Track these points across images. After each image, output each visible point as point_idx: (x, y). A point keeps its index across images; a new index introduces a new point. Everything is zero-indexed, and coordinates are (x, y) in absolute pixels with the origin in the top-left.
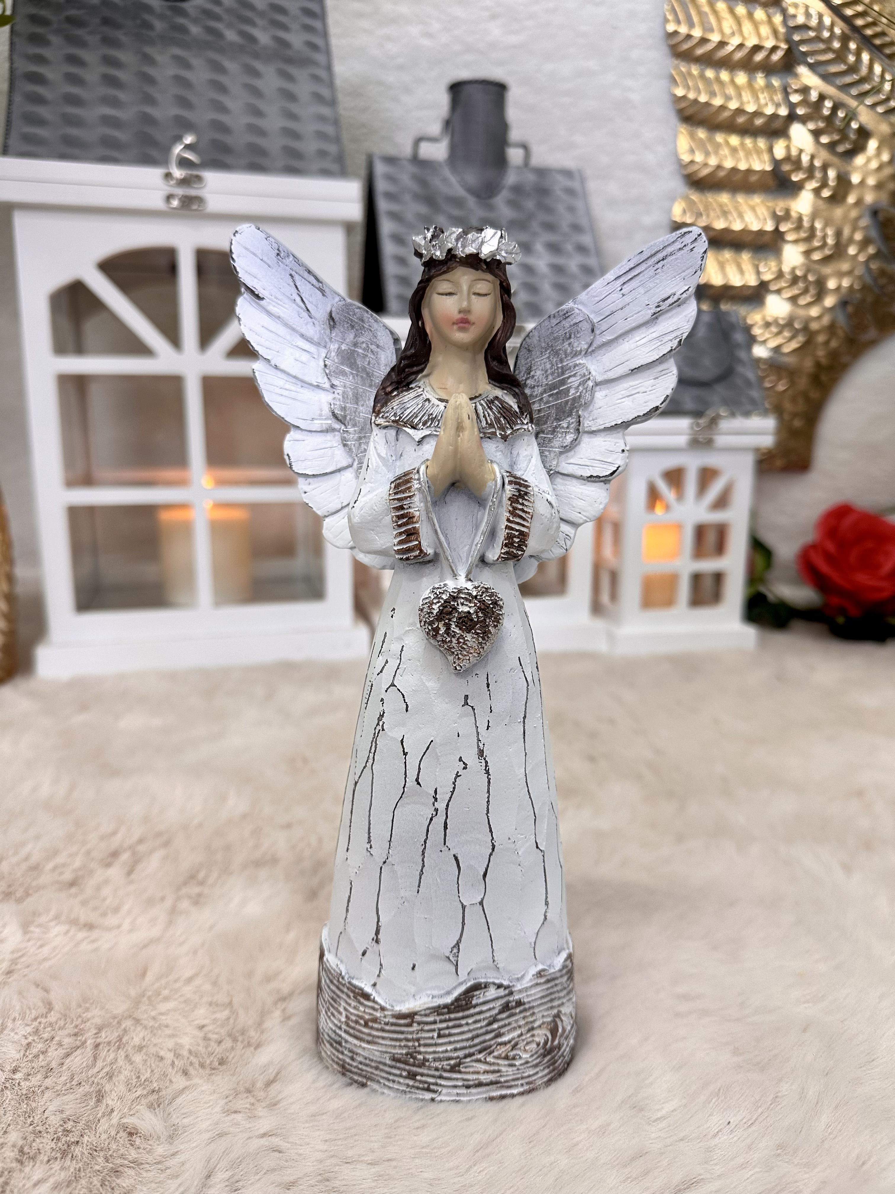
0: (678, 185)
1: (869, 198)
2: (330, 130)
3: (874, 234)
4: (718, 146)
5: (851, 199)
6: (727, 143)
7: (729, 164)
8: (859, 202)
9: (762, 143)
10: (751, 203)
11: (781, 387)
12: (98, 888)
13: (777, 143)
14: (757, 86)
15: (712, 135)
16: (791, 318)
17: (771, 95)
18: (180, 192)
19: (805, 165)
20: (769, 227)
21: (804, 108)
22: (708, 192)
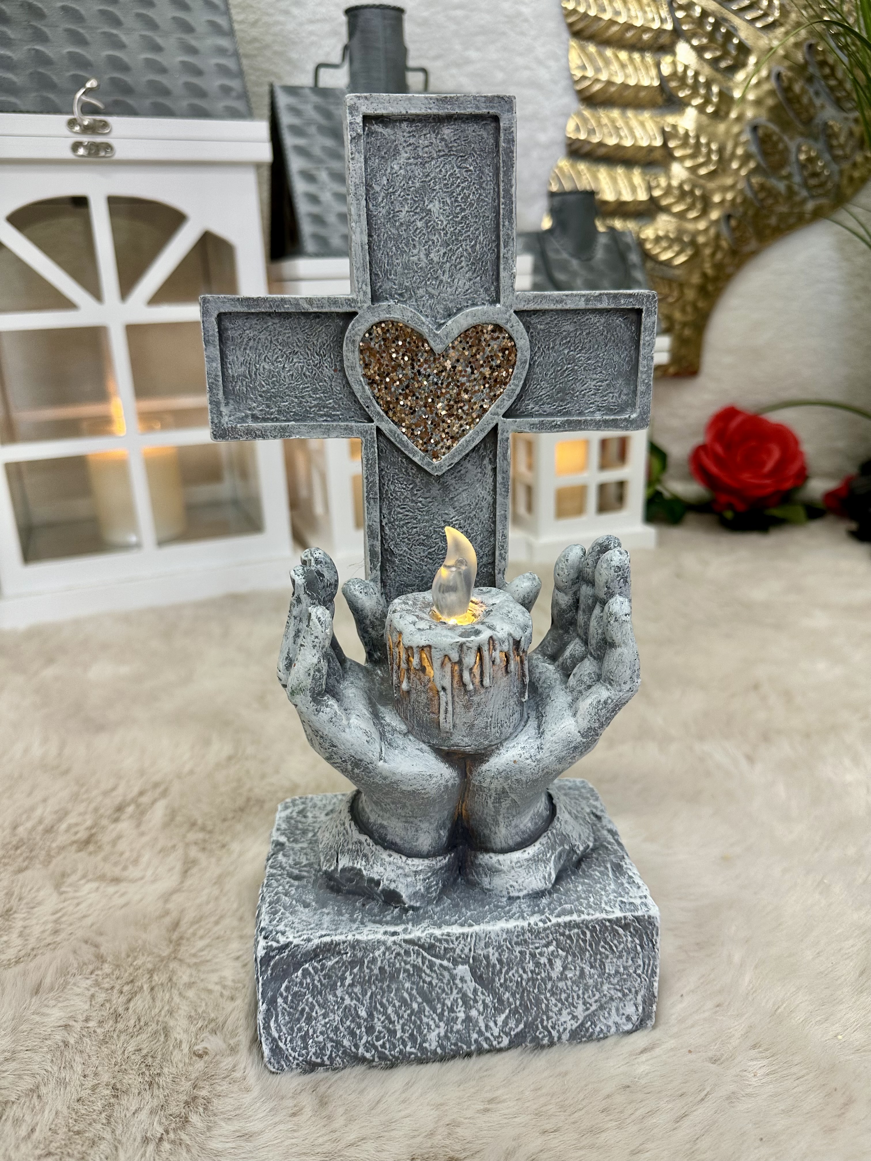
0: (571, 101)
1: (750, 113)
2: (230, 63)
3: (753, 149)
4: (607, 62)
5: (733, 115)
6: (617, 57)
7: (619, 80)
8: (740, 117)
9: (649, 58)
10: (641, 118)
11: (671, 300)
12: (114, 843)
13: (663, 58)
14: (644, 1)
15: (601, 49)
16: (680, 232)
17: (658, 9)
18: (86, 139)
19: (690, 81)
20: (658, 142)
21: (688, 23)
22: (600, 108)
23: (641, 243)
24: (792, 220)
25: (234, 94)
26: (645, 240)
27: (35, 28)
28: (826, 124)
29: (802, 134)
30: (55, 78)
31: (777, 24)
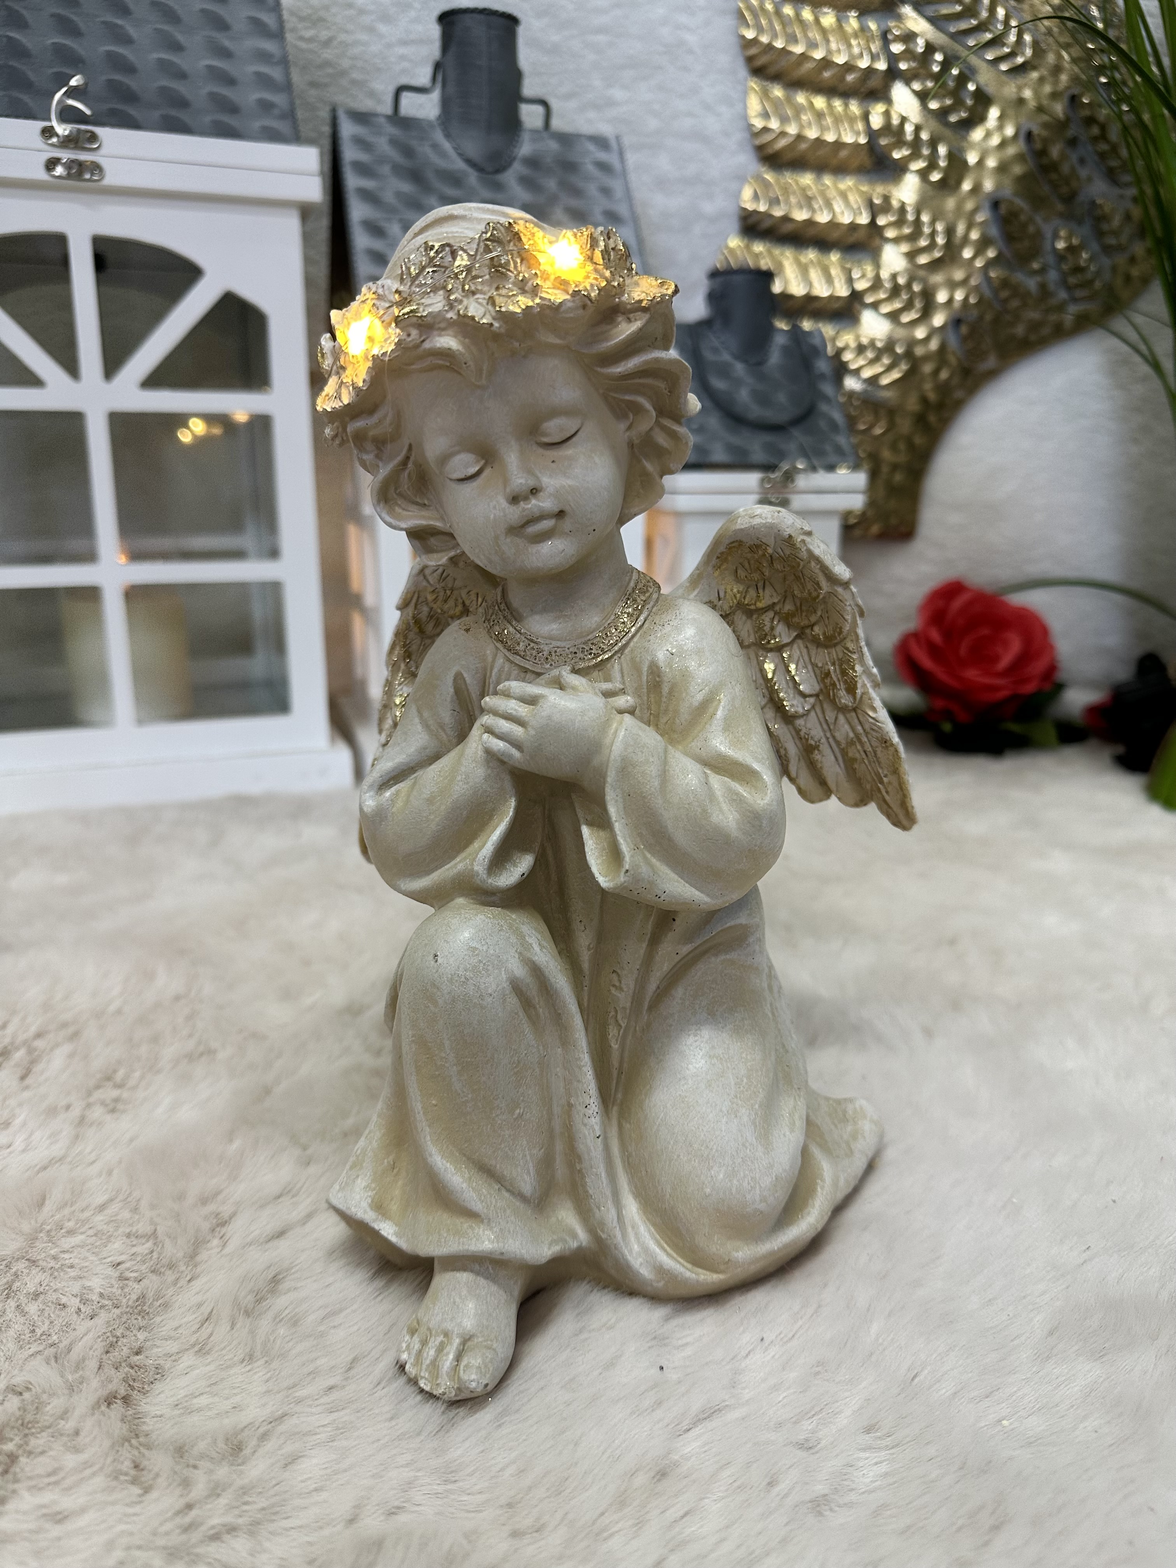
0: (747, 160)
1: (988, 185)
3: (994, 232)
4: (798, 110)
5: (966, 186)
7: (812, 134)
8: (976, 189)
9: (855, 107)
11: (878, 431)
13: (873, 109)
14: (849, 29)
15: (791, 93)
16: (892, 340)
17: (867, 41)
18: (65, 155)
19: (909, 137)
20: (864, 219)
21: (907, 60)
22: (787, 170)
23: (835, 351)
25: (276, 112)
26: (843, 349)
27: (12, 9)
28: (1093, 203)
29: (1061, 215)
30: (31, 76)
31: (1029, 66)
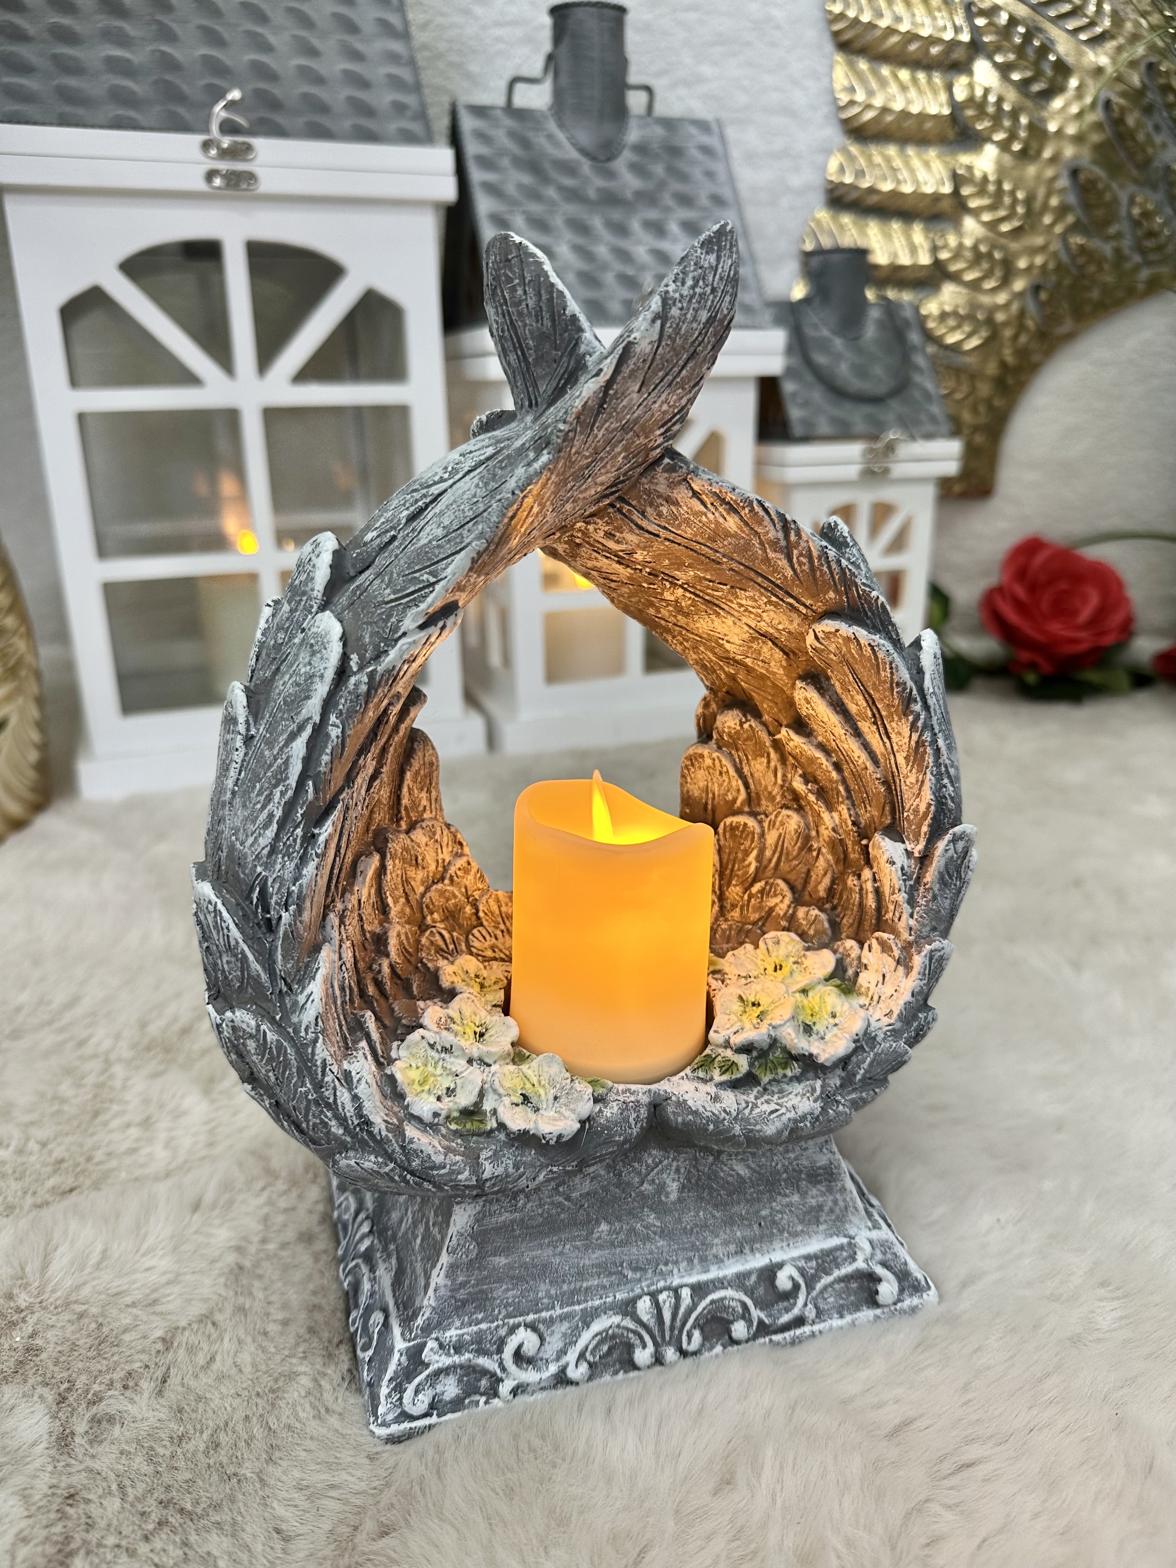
0: (833, 134)
1: (1069, 151)
2: (405, 73)
3: (1072, 199)
4: (883, 83)
5: (1047, 154)
6: (896, 77)
7: (898, 106)
8: (1056, 157)
9: (938, 79)
10: (925, 157)
13: (957, 79)
14: (933, 3)
15: (876, 67)
16: (974, 306)
17: (951, 14)
18: (224, 166)
19: (991, 110)
20: (947, 189)
21: (991, 33)
22: (872, 142)
23: (922, 320)
24: (1120, 294)
25: (409, 113)
26: (926, 317)
27: (159, 23)
28: (1168, 168)
29: (1136, 181)
30: (185, 88)
31: (1107, 35)
